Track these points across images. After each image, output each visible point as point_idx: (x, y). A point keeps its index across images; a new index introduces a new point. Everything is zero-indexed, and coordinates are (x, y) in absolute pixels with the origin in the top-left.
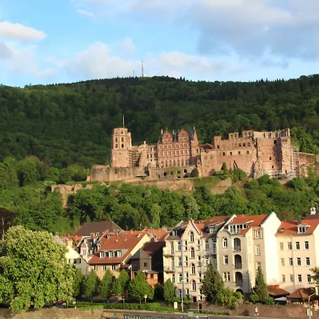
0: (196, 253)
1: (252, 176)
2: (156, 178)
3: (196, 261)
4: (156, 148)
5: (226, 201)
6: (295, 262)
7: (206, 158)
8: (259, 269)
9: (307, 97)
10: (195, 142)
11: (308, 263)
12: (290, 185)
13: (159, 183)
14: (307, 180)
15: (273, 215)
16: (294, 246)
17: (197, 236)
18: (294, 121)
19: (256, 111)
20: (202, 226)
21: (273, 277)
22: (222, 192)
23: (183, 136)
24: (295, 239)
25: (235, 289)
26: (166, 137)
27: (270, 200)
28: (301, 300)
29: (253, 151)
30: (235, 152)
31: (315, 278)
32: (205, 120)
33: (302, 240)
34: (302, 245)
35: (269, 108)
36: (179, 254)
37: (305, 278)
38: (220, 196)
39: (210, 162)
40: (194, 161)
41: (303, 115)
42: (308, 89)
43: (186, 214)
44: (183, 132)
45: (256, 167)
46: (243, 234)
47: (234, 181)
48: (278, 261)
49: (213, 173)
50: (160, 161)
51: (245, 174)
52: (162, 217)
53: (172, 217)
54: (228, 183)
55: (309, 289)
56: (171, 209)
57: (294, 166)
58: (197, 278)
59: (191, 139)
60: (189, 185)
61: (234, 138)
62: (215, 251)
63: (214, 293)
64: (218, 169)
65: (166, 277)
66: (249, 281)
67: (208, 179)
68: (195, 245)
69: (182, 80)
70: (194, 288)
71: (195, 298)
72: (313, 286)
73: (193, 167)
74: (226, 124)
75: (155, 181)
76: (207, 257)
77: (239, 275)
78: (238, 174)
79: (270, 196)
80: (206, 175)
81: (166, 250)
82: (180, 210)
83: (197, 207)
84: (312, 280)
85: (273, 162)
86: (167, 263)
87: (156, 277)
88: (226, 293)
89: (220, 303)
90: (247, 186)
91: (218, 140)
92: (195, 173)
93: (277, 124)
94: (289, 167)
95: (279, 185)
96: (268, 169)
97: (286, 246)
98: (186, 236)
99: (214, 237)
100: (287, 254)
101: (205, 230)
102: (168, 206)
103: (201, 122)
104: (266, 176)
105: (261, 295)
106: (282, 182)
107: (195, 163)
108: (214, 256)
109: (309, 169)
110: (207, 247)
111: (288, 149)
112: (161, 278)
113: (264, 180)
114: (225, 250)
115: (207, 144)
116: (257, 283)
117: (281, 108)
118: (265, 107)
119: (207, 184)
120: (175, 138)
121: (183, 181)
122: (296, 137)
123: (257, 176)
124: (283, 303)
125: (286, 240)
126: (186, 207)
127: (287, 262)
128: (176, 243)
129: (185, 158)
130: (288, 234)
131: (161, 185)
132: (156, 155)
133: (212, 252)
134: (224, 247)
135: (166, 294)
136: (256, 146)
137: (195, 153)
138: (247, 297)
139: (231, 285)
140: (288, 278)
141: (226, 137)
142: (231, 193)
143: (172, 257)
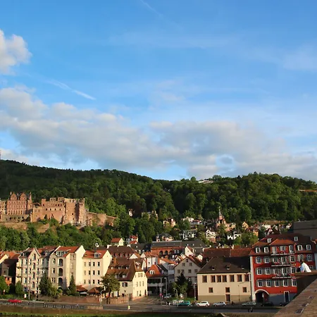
0: (36, 266)
1: (62, 223)
2: (5, 220)
3: (36, 271)
4: (6, 203)
5: (46, 237)
6: (92, 273)
7: (36, 211)
8: (72, 276)
9: (94, 181)
10: (30, 201)
11: (99, 274)
12: (83, 230)
13: (6, 224)
14: (92, 228)
15: (82, 247)
16: (92, 264)
17: (37, 257)
18: (86, 194)
19: (65, 186)
20: (41, 251)
21: (79, 281)
22: (44, 231)
23: (23, 197)
24: (92, 261)
25: (58, 287)
26: (13, 197)
27: (71, 238)
28: (94, 293)
29: (63, 209)
30: (53, 209)
31: (102, 281)
32: (36, 189)
33: (96, 261)
34: (96, 264)
35: (73, 185)
36: (26, 267)
37: (96, 282)
38: (43, 234)
39: (38, 213)
40: (28, 212)
41: (91, 191)
42: (95, 177)
43: (21, 243)
44: (23, 195)
45: (64, 219)
46: (65, 256)
47: (51, 226)
48: (82, 272)
49: (39, 220)
50: (8, 210)
51: (57, 222)
52: (7, 244)
53: (13, 244)
54: (47, 227)
55: (100, 287)
56: (13, 239)
57: (85, 219)
58: (35, 281)
59: (28, 199)
60: (25, 226)
61: (52, 201)
62: (48, 265)
63: (46, 289)
64: (42, 218)
65: (17, 280)
66: (66, 283)
67: (36, 223)
68: (36, 262)
69: (23, 164)
70: (34, 287)
71: (33, 292)
72: (102, 286)
73: (28, 216)
74: (48, 193)
75: (4, 222)
76: (42, 269)
77: (60, 279)
78: (54, 221)
79: (71, 235)
80: (35, 221)
81: (19, 264)
82: (18, 240)
83: (28, 239)
84: (100, 283)
85: (73, 216)
86: (18, 271)
87: (11, 279)
88: (53, 289)
89: (49, 295)
90: (58, 229)
91: (43, 201)
92: (28, 219)
93: (77, 195)
94: (82, 220)
95: (76, 229)
96: (71, 220)
97: (87, 264)
98: (31, 256)
99: (48, 258)
100: (88, 268)
101: (43, 254)
102: (11, 238)
103: (34, 190)
104: (69, 224)
105: (73, 291)
106: (78, 228)
107: (29, 213)
108: (47, 269)
109: (93, 221)
110: (43, 263)
111: (82, 209)
112: (14, 280)
113: (68, 226)
114: (54, 266)
115: (37, 202)
116: (71, 284)
117: (80, 186)
118: (71, 185)
119: (35, 227)
120: (19, 198)
121: (21, 224)
122: (87, 203)
123: (64, 224)
124: (85, 295)
125: (88, 261)
126: (22, 239)
127: (87, 273)
128: (25, 260)
129: (24, 210)
130: (89, 258)
131: (8, 225)
132: (6, 207)
133: (46, 266)
134: (53, 264)
135: (17, 289)
136: (65, 207)
137: (29, 208)
138: (65, 291)
139: (56, 285)
140: (87, 282)
141: (48, 200)
142: (50, 233)
143: (22, 268)
